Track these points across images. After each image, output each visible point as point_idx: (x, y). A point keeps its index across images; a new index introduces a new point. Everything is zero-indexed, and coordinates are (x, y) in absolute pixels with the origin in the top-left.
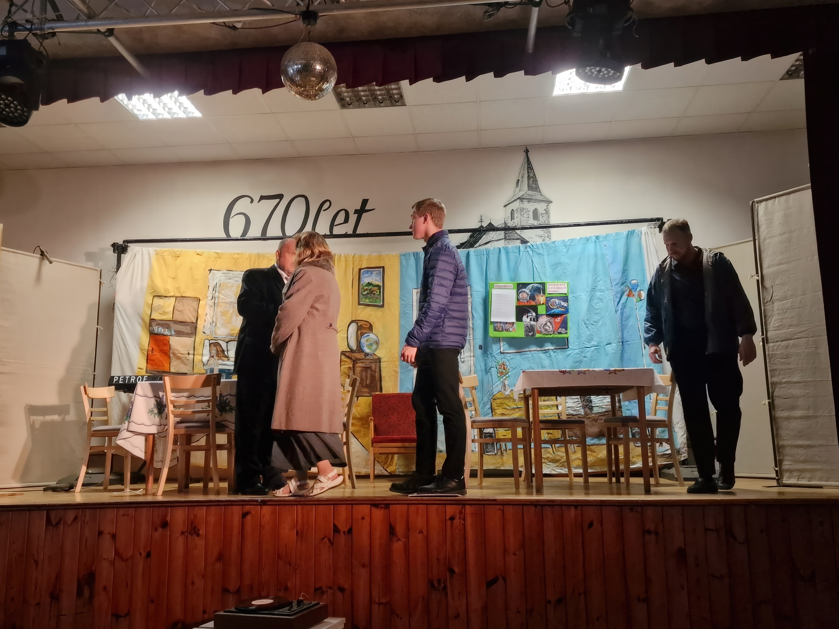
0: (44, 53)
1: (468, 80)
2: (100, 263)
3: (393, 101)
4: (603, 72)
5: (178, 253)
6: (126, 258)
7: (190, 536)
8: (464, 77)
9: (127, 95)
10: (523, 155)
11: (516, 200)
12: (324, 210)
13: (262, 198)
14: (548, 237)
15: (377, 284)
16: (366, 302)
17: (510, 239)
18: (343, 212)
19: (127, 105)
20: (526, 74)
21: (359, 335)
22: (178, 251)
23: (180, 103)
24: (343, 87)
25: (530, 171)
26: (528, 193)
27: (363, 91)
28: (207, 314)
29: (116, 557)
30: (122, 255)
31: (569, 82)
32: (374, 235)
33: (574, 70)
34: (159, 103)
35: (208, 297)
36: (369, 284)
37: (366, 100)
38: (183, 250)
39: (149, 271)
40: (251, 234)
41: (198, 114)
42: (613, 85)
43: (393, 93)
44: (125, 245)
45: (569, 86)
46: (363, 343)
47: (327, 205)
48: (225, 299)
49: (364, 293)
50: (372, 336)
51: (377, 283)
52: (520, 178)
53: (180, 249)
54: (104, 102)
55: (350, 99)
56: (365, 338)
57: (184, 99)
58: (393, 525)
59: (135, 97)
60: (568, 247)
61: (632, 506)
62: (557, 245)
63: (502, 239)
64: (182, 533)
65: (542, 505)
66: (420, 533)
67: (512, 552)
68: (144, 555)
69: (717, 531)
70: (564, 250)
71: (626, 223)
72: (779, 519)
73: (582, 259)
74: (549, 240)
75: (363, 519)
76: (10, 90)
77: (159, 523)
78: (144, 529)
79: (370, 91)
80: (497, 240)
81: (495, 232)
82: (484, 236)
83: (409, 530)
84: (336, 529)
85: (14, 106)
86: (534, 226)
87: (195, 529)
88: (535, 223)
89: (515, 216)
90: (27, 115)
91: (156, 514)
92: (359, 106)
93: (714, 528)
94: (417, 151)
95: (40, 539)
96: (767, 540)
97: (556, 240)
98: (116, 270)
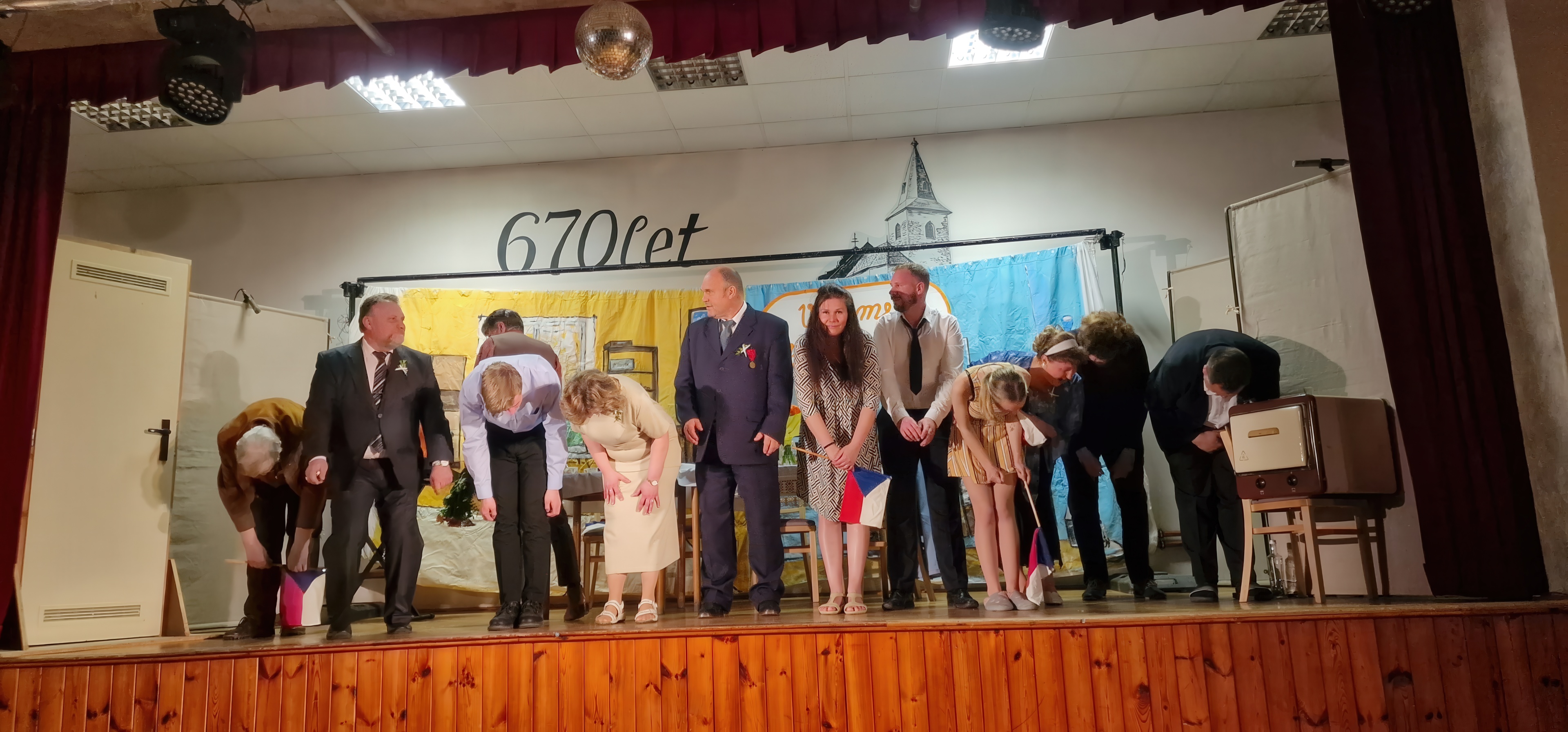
0: (248, 23)
1: (832, 48)
2: (325, 311)
3: (730, 79)
4: (1016, 33)
5: (435, 293)
7: (462, 687)
8: (827, 44)
9: (362, 78)
10: (911, 148)
11: (902, 211)
12: (637, 231)
13: (552, 215)
14: (947, 261)
18: (665, 232)
19: (361, 92)
20: (911, 38)
22: (434, 291)
23: (435, 88)
24: (661, 61)
25: (920, 170)
26: (918, 201)
27: (688, 66)
29: (358, 719)
31: (971, 48)
33: (977, 31)
34: (406, 88)
37: (693, 77)
38: (442, 289)
40: (534, 267)
41: (459, 102)
42: (1030, 51)
43: (728, 68)
44: (360, 285)
45: (969, 54)
47: (641, 222)
52: (907, 181)
53: (437, 289)
54: (330, 89)
55: (670, 78)
57: (441, 83)
58: (744, 664)
59: (373, 81)
60: (972, 272)
61: (1073, 628)
62: (958, 270)
63: (885, 265)
64: (451, 683)
65: (950, 631)
66: (781, 673)
67: (910, 696)
68: (397, 715)
69: (1191, 659)
70: (968, 277)
71: (1055, 237)
72: (1276, 641)
73: (992, 289)
74: (948, 264)
75: (703, 656)
76: (202, 74)
77: (417, 671)
78: (396, 680)
79: (698, 65)
80: (877, 267)
81: (875, 254)
82: (860, 261)
83: (766, 670)
84: (665, 673)
85: (209, 98)
86: (926, 245)
87: (468, 678)
88: (929, 241)
89: (902, 232)
90: (226, 108)
91: (413, 658)
92: (683, 87)
93: (1187, 656)
94: (764, 147)
95: (251, 698)
96: (1260, 670)
97: (956, 263)
98: (349, 319)
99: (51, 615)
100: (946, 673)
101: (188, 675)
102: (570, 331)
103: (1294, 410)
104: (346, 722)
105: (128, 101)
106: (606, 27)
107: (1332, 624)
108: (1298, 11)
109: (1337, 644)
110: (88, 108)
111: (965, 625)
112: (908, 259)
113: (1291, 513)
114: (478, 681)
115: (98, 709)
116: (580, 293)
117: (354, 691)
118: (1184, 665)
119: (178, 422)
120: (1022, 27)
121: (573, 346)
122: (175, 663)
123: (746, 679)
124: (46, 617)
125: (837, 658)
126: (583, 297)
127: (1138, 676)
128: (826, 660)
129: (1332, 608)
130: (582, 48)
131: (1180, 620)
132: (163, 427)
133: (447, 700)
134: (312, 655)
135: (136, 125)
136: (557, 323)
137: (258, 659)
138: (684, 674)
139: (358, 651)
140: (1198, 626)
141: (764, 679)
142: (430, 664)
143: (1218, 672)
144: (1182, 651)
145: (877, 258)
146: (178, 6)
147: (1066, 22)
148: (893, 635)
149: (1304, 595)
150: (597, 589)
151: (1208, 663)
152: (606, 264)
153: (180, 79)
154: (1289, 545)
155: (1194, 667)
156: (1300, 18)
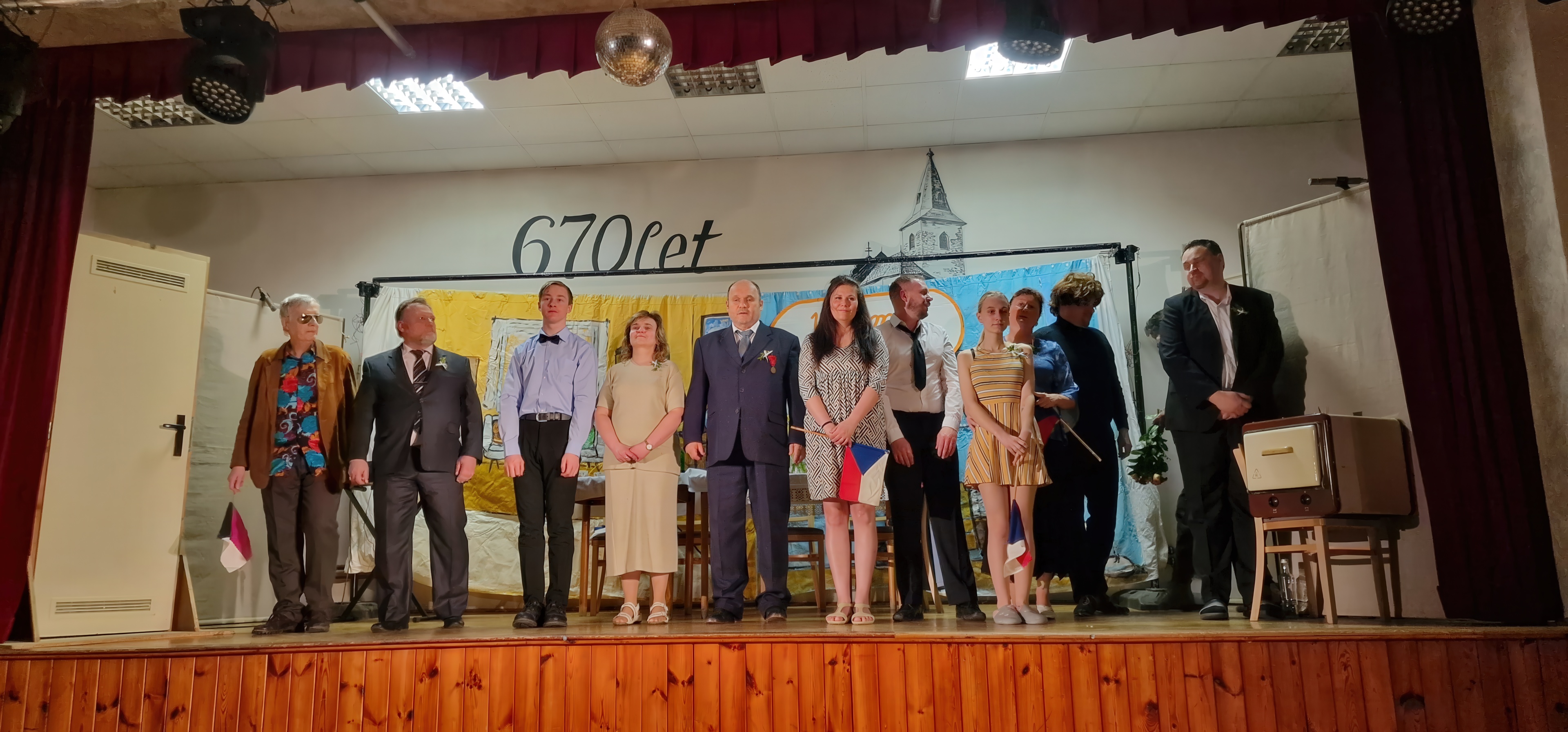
0: (272, 23)
1: (850, 58)
2: (341, 311)
3: (747, 87)
4: (1036, 46)
5: (450, 295)
6: (376, 303)
7: (469, 688)
8: (845, 54)
9: (382, 80)
10: (926, 159)
11: (917, 221)
12: (651, 236)
13: (567, 219)
14: (961, 272)
18: (679, 237)
19: (381, 94)
20: (929, 50)
23: (454, 90)
24: (680, 68)
25: (935, 181)
26: (933, 212)
27: (706, 73)
28: (489, 380)
29: (365, 719)
30: (371, 298)
31: (989, 59)
32: (720, 269)
33: (996, 44)
34: (425, 90)
35: (491, 356)
37: (711, 84)
40: (548, 270)
41: (477, 105)
42: (1048, 64)
43: (747, 77)
44: (375, 286)
45: (987, 66)
47: (657, 227)
52: (922, 192)
53: (452, 291)
54: (353, 90)
55: (688, 85)
57: (461, 86)
58: (751, 672)
59: (394, 83)
60: (986, 284)
61: (1083, 644)
62: (972, 281)
64: (458, 685)
65: (958, 643)
66: (788, 682)
67: (917, 708)
68: (404, 715)
69: (1201, 677)
71: (1069, 250)
72: (1287, 661)
74: (961, 275)
75: (709, 663)
76: (226, 74)
77: (425, 671)
78: (404, 680)
79: (715, 73)
81: (889, 264)
82: (874, 270)
83: (773, 678)
84: (672, 679)
85: (231, 96)
86: (940, 256)
87: (475, 680)
88: (943, 252)
89: (916, 242)
90: (248, 107)
91: (421, 658)
92: (700, 94)
93: (1197, 674)
94: (780, 155)
95: (260, 694)
96: (1270, 689)
97: (970, 274)
98: (363, 319)
99: (63, 607)
100: (954, 686)
101: (198, 670)
103: (1309, 428)
104: (353, 721)
105: (151, 99)
106: (626, 34)
107: (1343, 644)
108: (1319, 28)
109: (1350, 665)
110: (112, 105)
111: (973, 638)
112: (922, 270)
113: (1303, 532)
114: (485, 683)
115: (108, 702)
116: (593, 297)
117: (362, 690)
118: (1194, 684)
119: (193, 418)
120: (1041, 40)
122: (185, 659)
123: (752, 687)
124: (58, 610)
125: (844, 668)
126: (597, 301)
127: (1147, 693)
128: (833, 670)
129: (1345, 628)
130: (602, 54)
131: (1191, 638)
132: (178, 423)
133: (454, 701)
134: (321, 654)
135: (158, 122)
137: (267, 656)
138: (691, 681)
139: (367, 650)
140: (1208, 644)
141: (771, 688)
142: (438, 664)
143: (1228, 692)
144: (1192, 669)
145: (891, 268)
146: (203, 5)
147: (1086, 36)
148: (901, 646)
149: (1314, 614)
150: (604, 593)
151: (1218, 681)
152: (620, 268)
153: (204, 78)
154: (1301, 565)
155: (1204, 686)
156: (1320, 35)
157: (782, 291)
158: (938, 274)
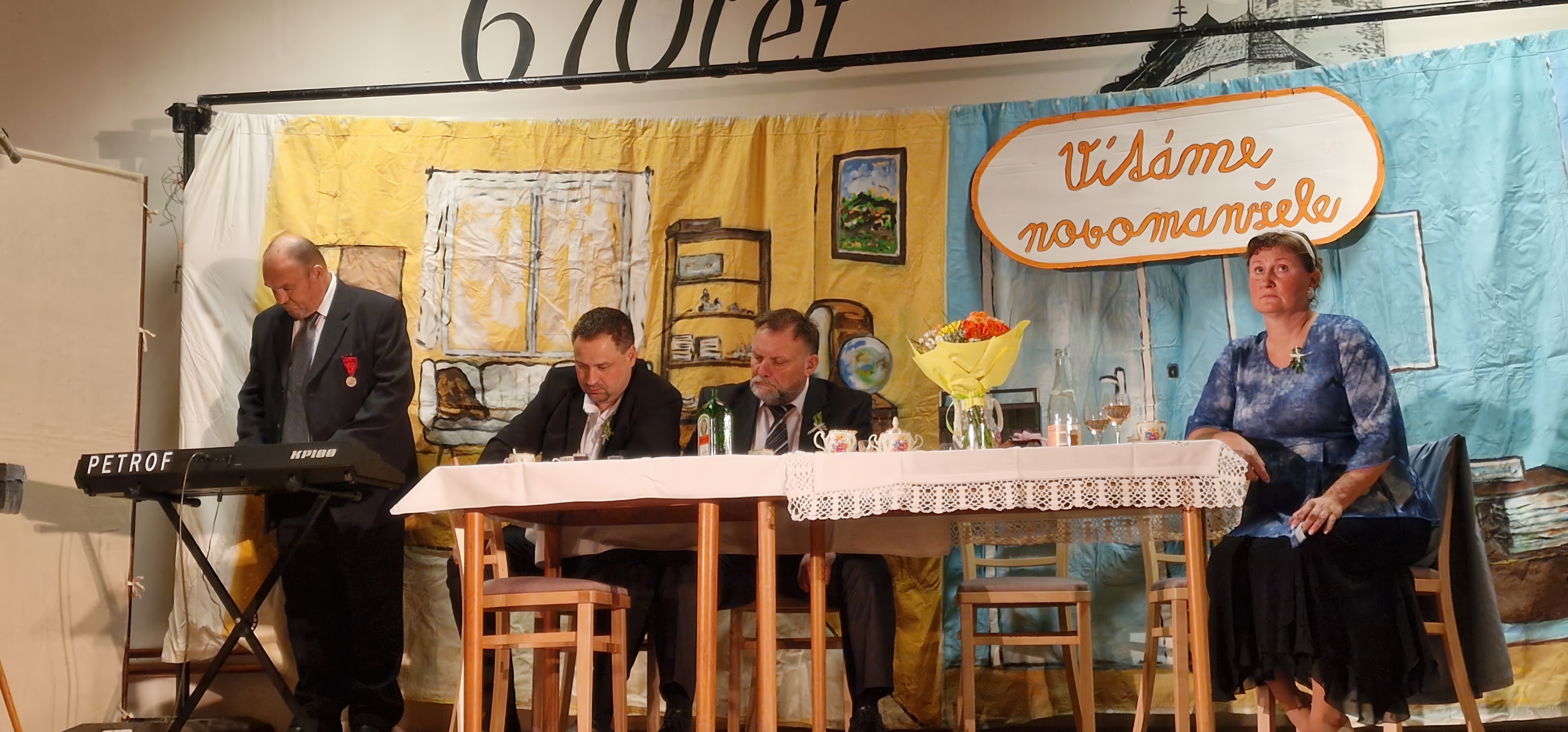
2: (139, 161)
5: (344, 126)
6: (207, 145)
14: (1377, 51)
15: (885, 198)
16: (853, 249)
17: (1265, 61)
18: (786, 1)
21: (836, 342)
22: (345, 120)
28: (425, 291)
30: (197, 137)
32: (873, 59)
35: (427, 244)
36: (863, 198)
38: (358, 117)
39: (270, 177)
40: (534, 71)
44: (203, 110)
46: (847, 363)
48: (473, 251)
49: (847, 224)
50: (871, 343)
51: (887, 196)
53: (348, 117)
56: (853, 349)
60: (1432, 74)
63: (1241, 61)
70: (1423, 84)
73: (1473, 108)
74: (1379, 57)
80: (1227, 65)
81: (1222, 37)
82: (1191, 52)
86: (1333, 16)
88: (1340, 9)
97: (1398, 55)
98: (182, 176)
102: (602, 200)
112: (1293, 50)
116: (620, 124)
121: (607, 230)
126: (627, 131)
136: (577, 185)
145: (1227, 47)
152: (673, 65)
157: (998, 101)
158: (1328, 57)
